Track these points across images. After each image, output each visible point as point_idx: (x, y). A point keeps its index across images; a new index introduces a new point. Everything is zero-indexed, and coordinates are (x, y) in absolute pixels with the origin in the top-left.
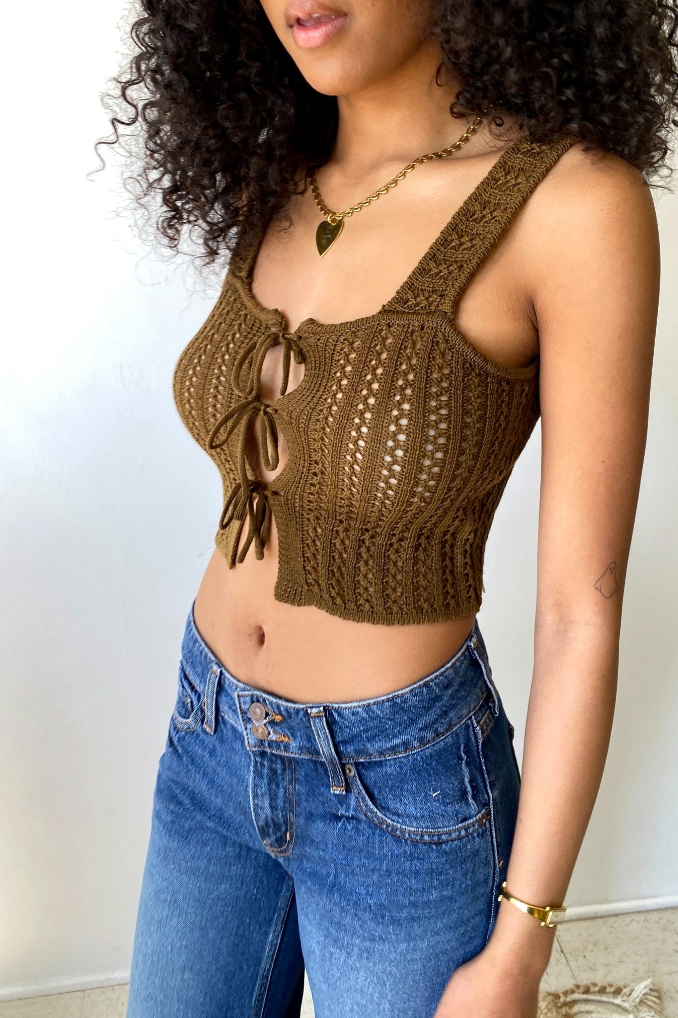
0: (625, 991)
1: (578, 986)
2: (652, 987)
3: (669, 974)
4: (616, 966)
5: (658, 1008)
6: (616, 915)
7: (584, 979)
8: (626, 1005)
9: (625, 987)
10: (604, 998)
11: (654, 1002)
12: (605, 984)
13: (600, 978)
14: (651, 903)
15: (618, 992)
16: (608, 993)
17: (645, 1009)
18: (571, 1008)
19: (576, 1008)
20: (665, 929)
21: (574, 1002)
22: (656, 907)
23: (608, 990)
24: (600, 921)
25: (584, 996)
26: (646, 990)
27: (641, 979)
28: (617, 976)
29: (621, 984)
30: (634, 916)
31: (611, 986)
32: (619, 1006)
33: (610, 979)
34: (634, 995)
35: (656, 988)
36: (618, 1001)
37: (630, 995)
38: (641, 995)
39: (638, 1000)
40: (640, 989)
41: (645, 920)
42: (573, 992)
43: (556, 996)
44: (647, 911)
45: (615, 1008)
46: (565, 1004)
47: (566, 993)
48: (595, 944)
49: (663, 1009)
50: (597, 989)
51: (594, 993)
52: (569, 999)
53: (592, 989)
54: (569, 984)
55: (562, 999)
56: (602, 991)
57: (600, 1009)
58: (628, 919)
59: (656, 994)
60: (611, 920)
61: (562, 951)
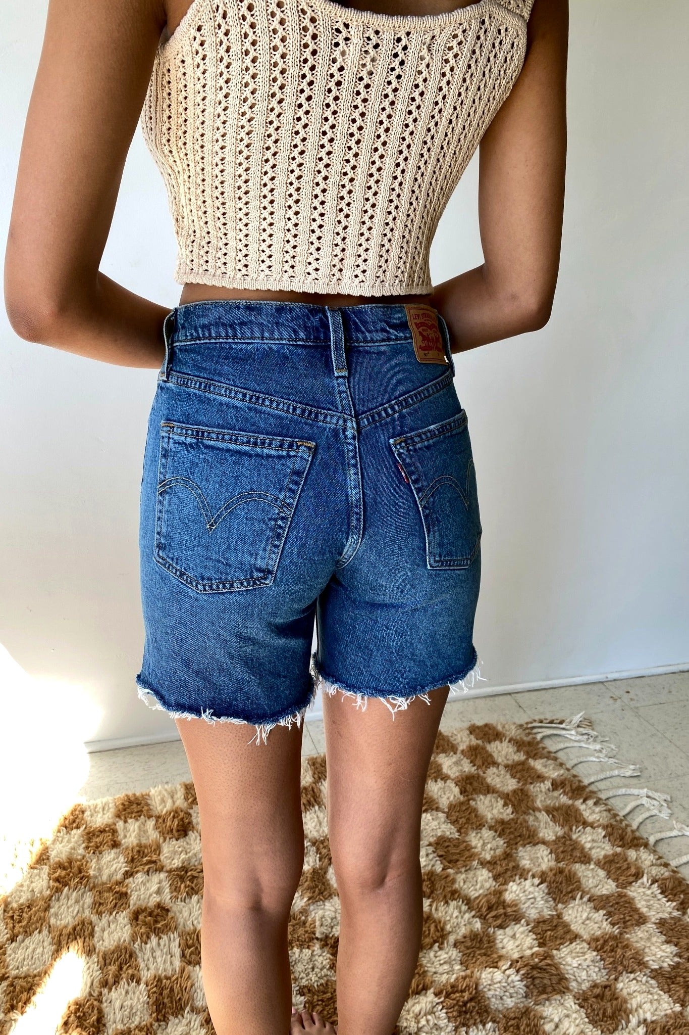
0: (566, 721)
1: (535, 720)
2: (584, 718)
3: (596, 713)
4: (558, 712)
5: (590, 728)
7: (538, 717)
8: (568, 727)
9: (566, 719)
10: (554, 725)
11: (587, 725)
12: (552, 719)
13: (549, 717)
14: (578, 680)
15: (561, 722)
16: (556, 723)
17: (582, 728)
18: (531, 730)
19: (535, 731)
20: (589, 693)
21: (534, 728)
22: (581, 683)
24: (543, 692)
25: (540, 724)
26: (581, 720)
27: (576, 715)
28: (559, 716)
29: (563, 719)
30: (568, 688)
31: (556, 720)
32: (563, 728)
33: (556, 717)
34: (573, 722)
35: (588, 718)
36: (563, 726)
37: (570, 722)
38: (578, 722)
39: (576, 724)
40: (577, 719)
42: (531, 723)
43: (521, 726)
44: (576, 685)
46: (527, 728)
47: (527, 723)
48: (542, 702)
49: (593, 728)
50: (548, 721)
51: (546, 723)
52: (530, 726)
53: (544, 721)
54: (529, 720)
56: (552, 722)
57: (551, 730)
58: (563, 690)
59: (587, 721)
60: (551, 691)
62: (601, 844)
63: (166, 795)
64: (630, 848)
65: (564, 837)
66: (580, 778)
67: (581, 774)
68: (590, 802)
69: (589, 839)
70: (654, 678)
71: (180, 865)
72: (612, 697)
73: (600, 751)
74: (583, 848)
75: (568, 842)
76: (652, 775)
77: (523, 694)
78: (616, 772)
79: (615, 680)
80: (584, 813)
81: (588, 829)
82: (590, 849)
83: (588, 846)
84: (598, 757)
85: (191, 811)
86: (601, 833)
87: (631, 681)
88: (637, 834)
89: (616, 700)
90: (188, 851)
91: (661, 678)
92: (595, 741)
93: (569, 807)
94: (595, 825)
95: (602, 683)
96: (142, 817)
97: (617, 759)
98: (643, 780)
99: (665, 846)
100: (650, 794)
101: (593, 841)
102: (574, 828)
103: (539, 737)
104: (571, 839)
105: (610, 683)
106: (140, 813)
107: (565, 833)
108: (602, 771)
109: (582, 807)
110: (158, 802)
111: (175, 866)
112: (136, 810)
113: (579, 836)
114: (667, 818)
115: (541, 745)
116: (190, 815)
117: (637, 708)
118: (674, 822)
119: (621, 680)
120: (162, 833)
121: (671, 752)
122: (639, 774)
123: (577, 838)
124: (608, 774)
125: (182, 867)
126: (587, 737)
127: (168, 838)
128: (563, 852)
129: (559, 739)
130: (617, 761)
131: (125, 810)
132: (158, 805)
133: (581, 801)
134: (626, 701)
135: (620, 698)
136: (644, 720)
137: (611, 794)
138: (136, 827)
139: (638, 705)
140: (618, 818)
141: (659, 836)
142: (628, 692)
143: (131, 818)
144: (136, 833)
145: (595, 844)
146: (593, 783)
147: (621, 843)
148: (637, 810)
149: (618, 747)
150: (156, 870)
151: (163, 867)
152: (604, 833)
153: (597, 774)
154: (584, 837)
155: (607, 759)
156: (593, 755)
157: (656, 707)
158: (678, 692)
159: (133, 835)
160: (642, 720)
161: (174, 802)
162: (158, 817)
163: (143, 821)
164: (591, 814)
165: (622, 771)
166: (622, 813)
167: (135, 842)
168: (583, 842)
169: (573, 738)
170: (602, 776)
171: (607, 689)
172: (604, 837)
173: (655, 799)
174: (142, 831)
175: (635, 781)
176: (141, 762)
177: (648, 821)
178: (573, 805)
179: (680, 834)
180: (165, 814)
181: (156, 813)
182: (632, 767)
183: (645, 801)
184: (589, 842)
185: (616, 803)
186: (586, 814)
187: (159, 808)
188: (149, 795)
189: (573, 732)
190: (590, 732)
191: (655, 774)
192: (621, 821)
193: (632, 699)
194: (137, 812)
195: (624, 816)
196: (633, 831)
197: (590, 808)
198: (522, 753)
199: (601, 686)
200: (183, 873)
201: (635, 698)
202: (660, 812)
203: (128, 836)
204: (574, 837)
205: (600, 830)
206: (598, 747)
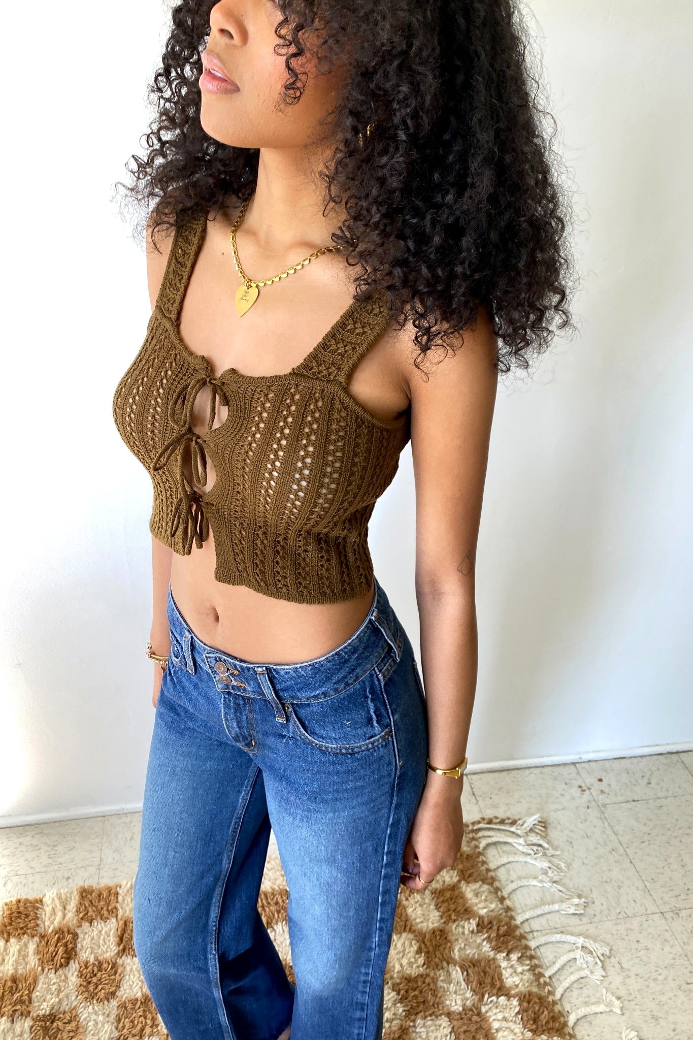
0: (519, 822)
1: (483, 819)
2: (540, 820)
3: (555, 811)
4: (514, 805)
5: (543, 834)
6: (518, 769)
7: (489, 814)
8: (519, 832)
9: (520, 819)
10: (503, 827)
11: (541, 830)
12: (504, 817)
13: (501, 815)
14: (547, 760)
15: (514, 823)
16: (507, 824)
17: (533, 835)
18: (476, 834)
19: (480, 834)
20: (556, 779)
21: (480, 830)
22: (549, 763)
23: (506, 821)
24: (505, 773)
25: (488, 826)
26: (536, 822)
27: (532, 815)
28: (513, 813)
29: (516, 818)
30: (532, 770)
31: (509, 819)
32: (513, 833)
33: (509, 814)
34: (526, 825)
35: (543, 820)
36: (513, 829)
37: (523, 825)
38: (531, 826)
39: (528, 829)
40: (531, 821)
41: (541, 773)
42: (479, 822)
44: (543, 767)
45: (511, 834)
46: (473, 831)
47: (473, 824)
48: (500, 789)
49: (547, 835)
50: (498, 820)
51: (496, 823)
52: (476, 827)
53: (495, 821)
54: (477, 817)
55: (470, 827)
56: (502, 822)
57: (499, 835)
58: (527, 771)
59: (543, 825)
60: (514, 772)
61: (474, 794)
62: (511, 1025)
63: (58, 905)
64: (543, 1032)
65: (471, 1010)
66: (513, 913)
67: (517, 905)
68: (514, 957)
69: (500, 1016)
70: (635, 760)
71: (48, 1013)
72: (580, 787)
73: (545, 873)
74: (490, 1029)
75: (475, 1018)
76: (597, 913)
77: (481, 776)
78: (556, 907)
79: (590, 761)
80: (504, 971)
81: (502, 998)
82: (497, 1031)
83: (496, 1025)
84: (541, 881)
85: (79, 931)
86: (515, 1007)
87: (607, 764)
88: (557, 1008)
89: (584, 791)
90: (62, 989)
91: (645, 759)
92: (545, 855)
93: (489, 961)
94: (513, 992)
95: (574, 764)
96: (26, 936)
97: (564, 885)
98: (585, 920)
99: (586, 1026)
100: (588, 945)
101: (505, 1019)
102: (487, 996)
103: (482, 846)
104: (479, 1014)
105: (584, 765)
106: (24, 931)
107: (473, 1005)
108: (543, 903)
109: (504, 964)
110: (48, 914)
111: (41, 1013)
112: (22, 925)
113: (490, 1009)
114: (598, 982)
115: (481, 858)
116: (75, 936)
117: (605, 805)
118: (604, 991)
119: (596, 761)
120: (42, 962)
121: (628, 878)
122: (582, 912)
123: (487, 1012)
124: (546, 908)
125: (49, 1015)
126: (535, 848)
127: (46, 969)
128: (465, 1032)
129: (505, 848)
130: (561, 889)
131: (10, 924)
132: (47, 920)
133: (504, 954)
134: (594, 793)
135: (589, 789)
136: (610, 825)
137: (543, 940)
138: (16, 950)
139: (607, 801)
140: (542, 980)
141: (582, 1011)
142: (600, 780)
143: (15, 935)
144: (14, 959)
145: (504, 1024)
146: (527, 920)
147: (534, 1027)
148: (567, 967)
149: (569, 866)
150: (22, 1014)
151: (29, 1012)
152: (517, 1009)
153: (536, 907)
154: (495, 1011)
155: (550, 884)
156: (535, 878)
157: (628, 805)
158: (658, 784)
159: (11, 962)
160: (606, 824)
161: (64, 916)
162: (42, 937)
163: (26, 940)
164: (511, 975)
165: (564, 906)
166: (548, 973)
167: (11, 972)
168: (491, 1020)
169: (521, 848)
170: (538, 911)
171: (578, 773)
172: (518, 1013)
173: (591, 952)
174: (22, 955)
175: (575, 921)
176: (49, 846)
177: (575, 985)
178: (494, 959)
179: (608, 1010)
180: (50, 934)
181: (41, 930)
182: (576, 901)
183: (578, 954)
184: (498, 1020)
185: (546, 954)
186: (506, 973)
187: (47, 923)
188: (41, 901)
189: (521, 841)
190: (541, 842)
191: (601, 912)
192: (546, 984)
193: (602, 792)
194: (22, 928)
195: (550, 977)
196: (554, 1003)
197: (512, 966)
198: (456, 872)
199: (572, 767)
200: (48, 1023)
201: (606, 790)
202: (592, 972)
203: (6, 961)
204: (484, 1009)
205: (515, 1002)
206: (545, 865)
